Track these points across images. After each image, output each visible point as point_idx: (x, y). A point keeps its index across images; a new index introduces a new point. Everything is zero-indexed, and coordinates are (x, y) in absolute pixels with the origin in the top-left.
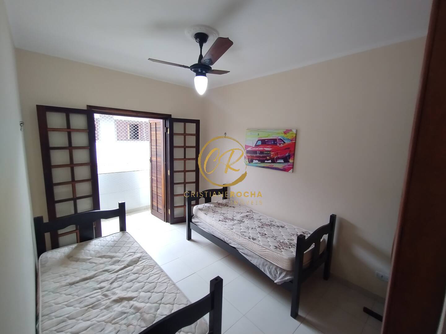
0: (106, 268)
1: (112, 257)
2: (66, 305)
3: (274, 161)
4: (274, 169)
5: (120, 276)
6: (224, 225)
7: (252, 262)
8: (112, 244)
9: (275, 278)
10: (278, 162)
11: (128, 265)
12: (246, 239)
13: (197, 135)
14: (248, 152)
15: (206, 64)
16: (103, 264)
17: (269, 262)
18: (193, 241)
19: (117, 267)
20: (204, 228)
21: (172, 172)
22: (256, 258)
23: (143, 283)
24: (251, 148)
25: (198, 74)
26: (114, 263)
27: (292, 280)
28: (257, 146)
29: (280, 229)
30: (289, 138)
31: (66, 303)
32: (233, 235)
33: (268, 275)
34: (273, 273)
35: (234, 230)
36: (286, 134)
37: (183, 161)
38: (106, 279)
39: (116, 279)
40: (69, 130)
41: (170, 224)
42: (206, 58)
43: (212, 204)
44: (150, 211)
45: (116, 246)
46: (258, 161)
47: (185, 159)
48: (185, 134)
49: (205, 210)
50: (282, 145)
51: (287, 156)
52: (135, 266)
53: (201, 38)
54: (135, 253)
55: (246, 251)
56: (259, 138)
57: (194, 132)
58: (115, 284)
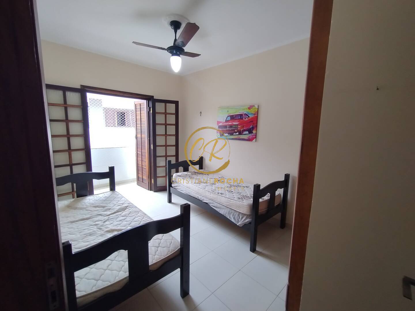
0: (100, 213)
1: (104, 207)
2: (69, 233)
3: (240, 133)
4: (241, 140)
5: (111, 218)
6: (198, 186)
7: (220, 212)
8: (104, 199)
9: (238, 222)
10: (244, 133)
11: (118, 212)
12: (215, 194)
13: (177, 114)
14: (220, 127)
15: (180, 46)
16: (97, 211)
17: (234, 210)
18: (173, 203)
19: (108, 213)
20: (182, 191)
21: (155, 146)
22: (223, 208)
23: (130, 222)
24: (222, 124)
25: (173, 54)
26: (106, 211)
27: (251, 222)
28: (226, 121)
29: (245, 188)
30: (253, 113)
31: (69, 232)
32: (205, 193)
33: (233, 220)
34: (236, 219)
35: (206, 189)
36: (250, 110)
37: (165, 137)
38: (100, 220)
39: (108, 220)
40: (65, 105)
41: (153, 192)
42: (179, 41)
43: (189, 172)
44: (136, 183)
45: (107, 200)
46: (228, 134)
47: (166, 135)
48: (166, 114)
49: (183, 176)
50: (247, 119)
51: (251, 128)
52: (123, 212)
53: (176, 25)
54: (123, 204)
55: (215, 204)
56: (229, 115)
57: (174, 111)
58: (107, 223)
